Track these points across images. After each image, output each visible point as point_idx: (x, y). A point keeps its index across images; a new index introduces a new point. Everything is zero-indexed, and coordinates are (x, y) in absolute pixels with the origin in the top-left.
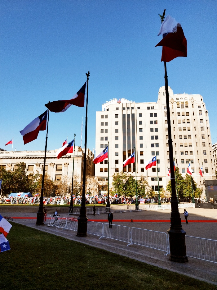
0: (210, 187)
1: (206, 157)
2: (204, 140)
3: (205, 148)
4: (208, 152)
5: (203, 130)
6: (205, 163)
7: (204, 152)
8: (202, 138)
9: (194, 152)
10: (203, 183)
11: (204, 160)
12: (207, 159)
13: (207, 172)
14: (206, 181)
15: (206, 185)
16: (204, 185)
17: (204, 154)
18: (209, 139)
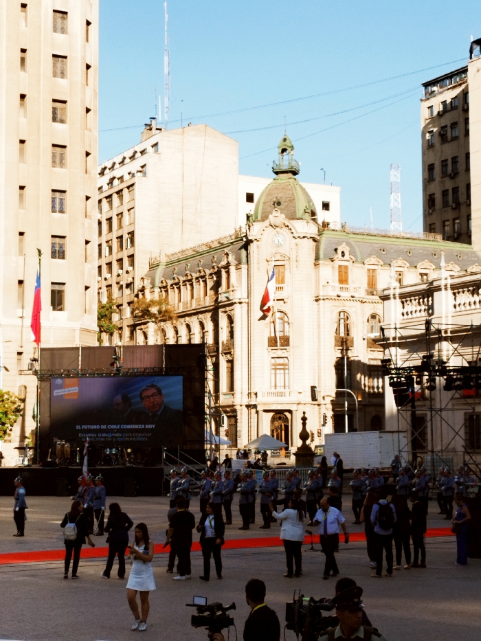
0: (59, 381)
1: (59, 224)
2: (61, 133)
3: (60, 178)
4: (73, 201)
5: (63, 75)
6: (53, 256)
7: (53, 200)
8: (54, 120)
10: (33, 361)
11: (49, 241)
12: (64, 237)
13: (59, 308)
14: (47, 354)
15: (43, 372)
16: (36, 373)
17: (53, 207)
18: (88, 126)
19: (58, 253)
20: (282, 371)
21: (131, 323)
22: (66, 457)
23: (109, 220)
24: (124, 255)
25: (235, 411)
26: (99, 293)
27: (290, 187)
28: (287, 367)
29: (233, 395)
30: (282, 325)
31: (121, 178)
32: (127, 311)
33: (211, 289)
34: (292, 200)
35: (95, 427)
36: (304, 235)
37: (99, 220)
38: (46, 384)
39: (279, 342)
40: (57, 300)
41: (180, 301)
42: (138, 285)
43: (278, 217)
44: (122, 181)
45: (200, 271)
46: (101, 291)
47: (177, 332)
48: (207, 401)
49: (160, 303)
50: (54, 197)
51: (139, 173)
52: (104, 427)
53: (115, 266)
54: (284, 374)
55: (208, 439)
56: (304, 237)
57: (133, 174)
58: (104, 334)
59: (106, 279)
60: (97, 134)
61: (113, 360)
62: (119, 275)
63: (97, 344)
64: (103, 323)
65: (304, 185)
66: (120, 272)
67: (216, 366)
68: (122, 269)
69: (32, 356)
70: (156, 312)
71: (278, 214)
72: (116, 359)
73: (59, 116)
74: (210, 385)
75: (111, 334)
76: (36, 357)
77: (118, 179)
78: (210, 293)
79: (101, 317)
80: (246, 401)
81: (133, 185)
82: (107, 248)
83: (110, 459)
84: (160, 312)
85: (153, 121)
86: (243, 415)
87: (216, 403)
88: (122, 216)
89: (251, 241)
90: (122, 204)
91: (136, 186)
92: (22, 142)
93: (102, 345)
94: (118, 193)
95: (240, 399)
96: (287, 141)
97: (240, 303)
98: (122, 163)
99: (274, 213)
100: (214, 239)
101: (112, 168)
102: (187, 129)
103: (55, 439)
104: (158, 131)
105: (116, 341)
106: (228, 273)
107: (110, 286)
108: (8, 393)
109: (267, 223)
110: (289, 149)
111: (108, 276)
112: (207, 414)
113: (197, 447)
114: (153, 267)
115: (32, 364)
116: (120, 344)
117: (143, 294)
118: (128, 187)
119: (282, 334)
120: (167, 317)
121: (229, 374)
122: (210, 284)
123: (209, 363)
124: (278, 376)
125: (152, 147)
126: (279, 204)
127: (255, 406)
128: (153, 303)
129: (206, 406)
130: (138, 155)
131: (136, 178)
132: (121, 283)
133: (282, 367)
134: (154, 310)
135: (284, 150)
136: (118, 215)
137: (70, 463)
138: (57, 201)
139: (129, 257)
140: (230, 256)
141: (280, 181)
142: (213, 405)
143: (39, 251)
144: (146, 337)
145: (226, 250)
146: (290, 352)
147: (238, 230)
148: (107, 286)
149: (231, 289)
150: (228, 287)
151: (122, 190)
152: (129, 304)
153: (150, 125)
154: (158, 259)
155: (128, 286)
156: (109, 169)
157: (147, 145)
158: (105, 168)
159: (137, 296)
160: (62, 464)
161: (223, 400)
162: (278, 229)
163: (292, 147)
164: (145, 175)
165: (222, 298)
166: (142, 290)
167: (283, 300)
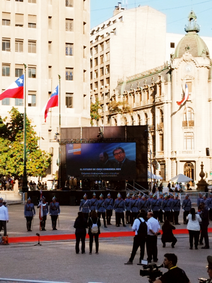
0: (71, 145)
2: (70, 12)
3: (70, 37)
4: (77, 49)
6: (67, 79)
7: (67, 49)
8: (67, 5)
9: (41, 45)
10: (57, 134)
11: (65, 71)
12: (72, 68)
13: (70, 106)
14: (64, 131)
15: (62, 140)
16: (58, 141)
17: (67, 52)
18: (85, 9)
19: (69, 77)
20: (190, 140)
21: (109, 114)
22: (74, 185)
23: (96, 59)
24: (104, 77)
25: (164, 161)
26: (91, 98)
27: (194, 39)
28: (193, 137)
29: (163, 152)
30: (190, 115)
31: (102, 36)
32: (106, 107)
33: (151, 95)
34: (196, 46)
35: (89, 169)
36: (202, 65)
37: (91, 59)
38: (64, 147)
39: (188, 124)
40: (69, 102)
41: (134, 102)
42: (112, 94)
43: (188, 55)
44: (103, 38)
45: (145, 86)
46: (92, 97)
47: (133, 119)
48: (149, 156)
49: (123, 104)
50: (67, 47)
51: (112, 33)
52: (94, 169)
53: (99, 83)
54: (191, 141)
55: (150, 176)
56: (202, 66)
57: (109, 34)
58: (94, 120)
59: (94, 91)
60: (89, 12)
61: (99, 134)
62: (101, 89)
63: (90, 126)
64: (93, 114)
65: (202, 38)
66: (102, 87)
67: (154, 137)
68: (103, 85)
69: (56, 132)
70: (121, 108)
71: (188, 54)
72: (100, 133)
73: (69, 3)
74: (150, 148)
75: (98, 120)
76: (58, 133)
77: (101, 36)
78: (151, 98)
79: (92, 111)
80: (170, 156)
81: (109, 40)
82: (95, 74)
83: (98, 186)
84: (123, 108)
85: (120, 5)
86: (168, 163)
87: (154, 157)
88: (103, 57)
89: (173, 69)
90: (103, 50)
91: (110, 40)
92: (50, 17)
93: (93, 126)
94: (101, 44)
95: (167, 155)
96: (193, 14)
97: (167, 103)
98: (103, 28)
99: (186, 54)
100: (152, 68)
101: (98, 30)
102: (138, 8)
103: (69, 176)
104: (123, 10)
105: (100, 124)
106: (160, 86)
107: (97, 94)
108: (44, 152)
109: (182, 59)
110: (194, 18)
111: (96, 89)
112: (149, 163)
113: (144, 180)
114: (120, 84)
115: (56, 136)
116: (102, 125)
117: (115, 99)
118: (106, 41)
119: (190, 120)
120: (127, 111)
121: (161, 141)
122: (151, 92)
123: (150, 135)
124: (188, 142)
125: (119, 18)
126: (188, 48)
127: (175, 159)
128: (119, 103)
129: (148, 159)
130: (112, 23)
131: (110, 35)
132: (103, 93)
133: (190, 138)
134: (120, 107)
135: (191, 19)
136: (101, 56)
137: (77, 189)
138: (69, 49)
139: (107, 79)
140: (161, 78)
141: (189, 36)
142: (152, 158)
143: (59, 76)
144: (116, 122)
145: (159, 74)
146: (194, 129)
147: (166, 63)
148: (95, 95)
149: (162, 95)
150: (161, 95)
151: (103, 43)
152: (107, 104)
153: (118, 7)
154: (122, 79)
155: (106, 94)
156: (96, 31)
157: (116, 18)
158: (94, 31)
159: (111, 100)
160: (73, 189)
161: (158, 156)
162: (187, 62)
163: (196, 18)
164: (115, 34)
165: (157, 100)
166: (114, 96)
167: (190, 101)
